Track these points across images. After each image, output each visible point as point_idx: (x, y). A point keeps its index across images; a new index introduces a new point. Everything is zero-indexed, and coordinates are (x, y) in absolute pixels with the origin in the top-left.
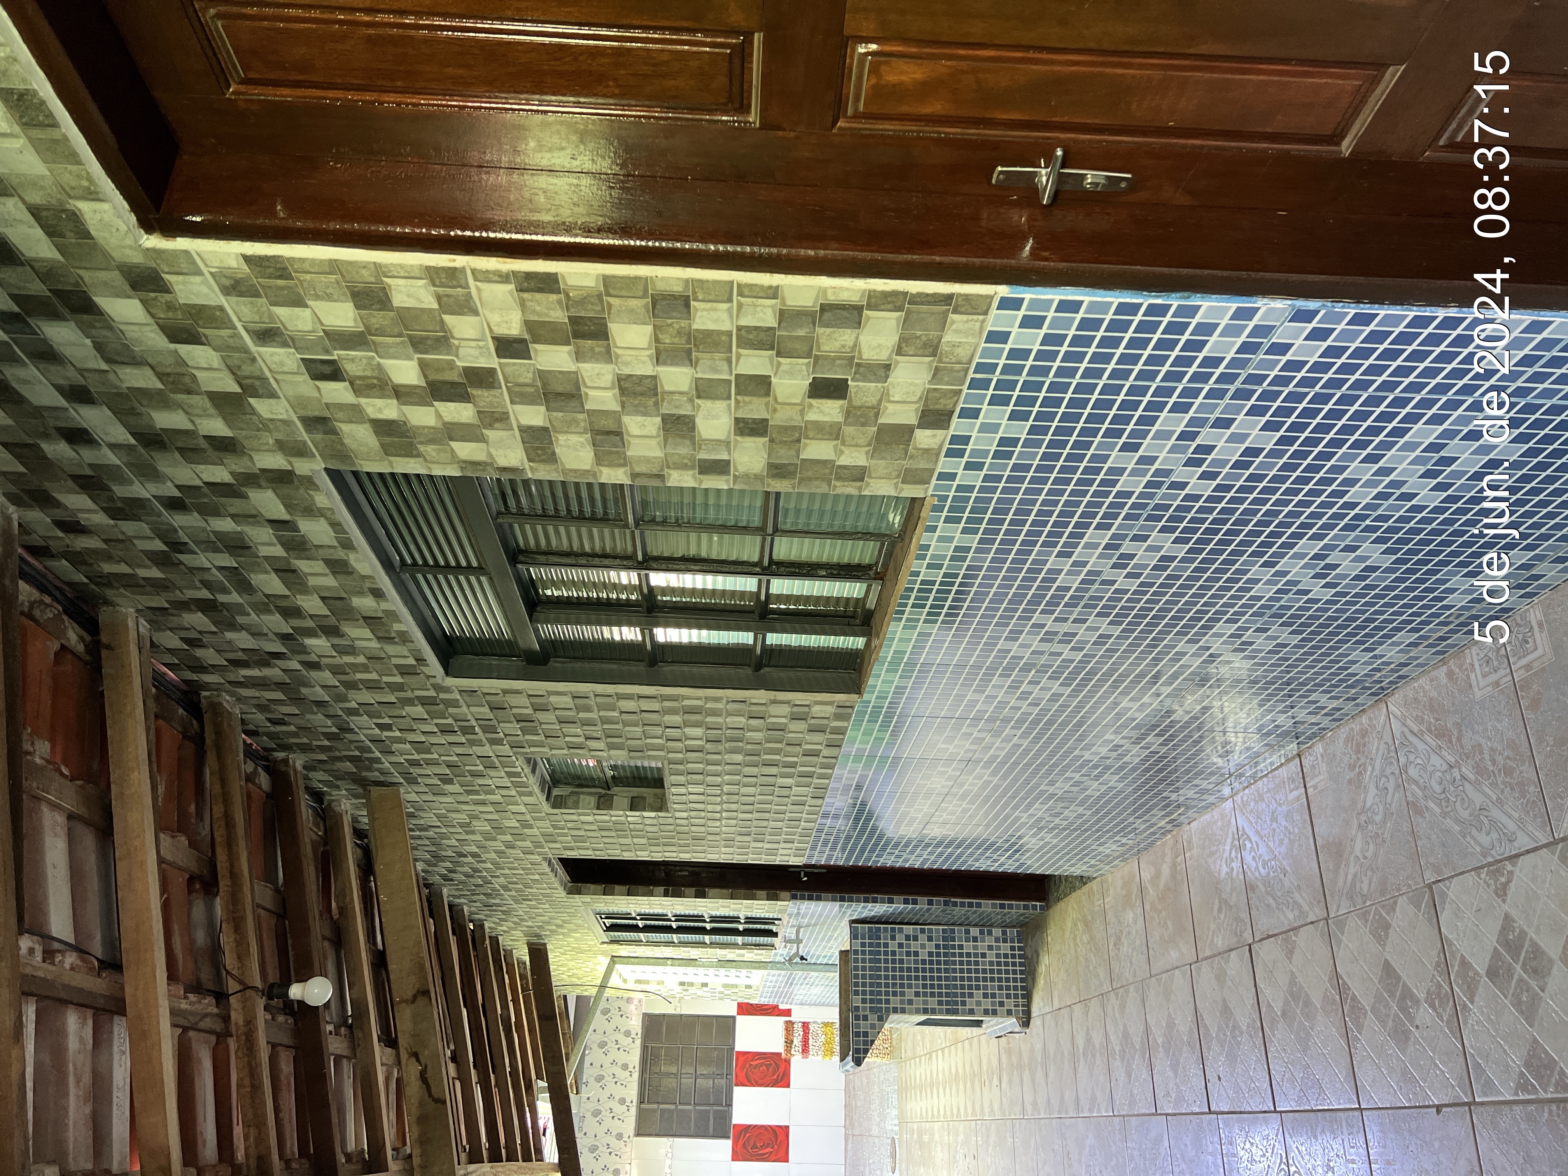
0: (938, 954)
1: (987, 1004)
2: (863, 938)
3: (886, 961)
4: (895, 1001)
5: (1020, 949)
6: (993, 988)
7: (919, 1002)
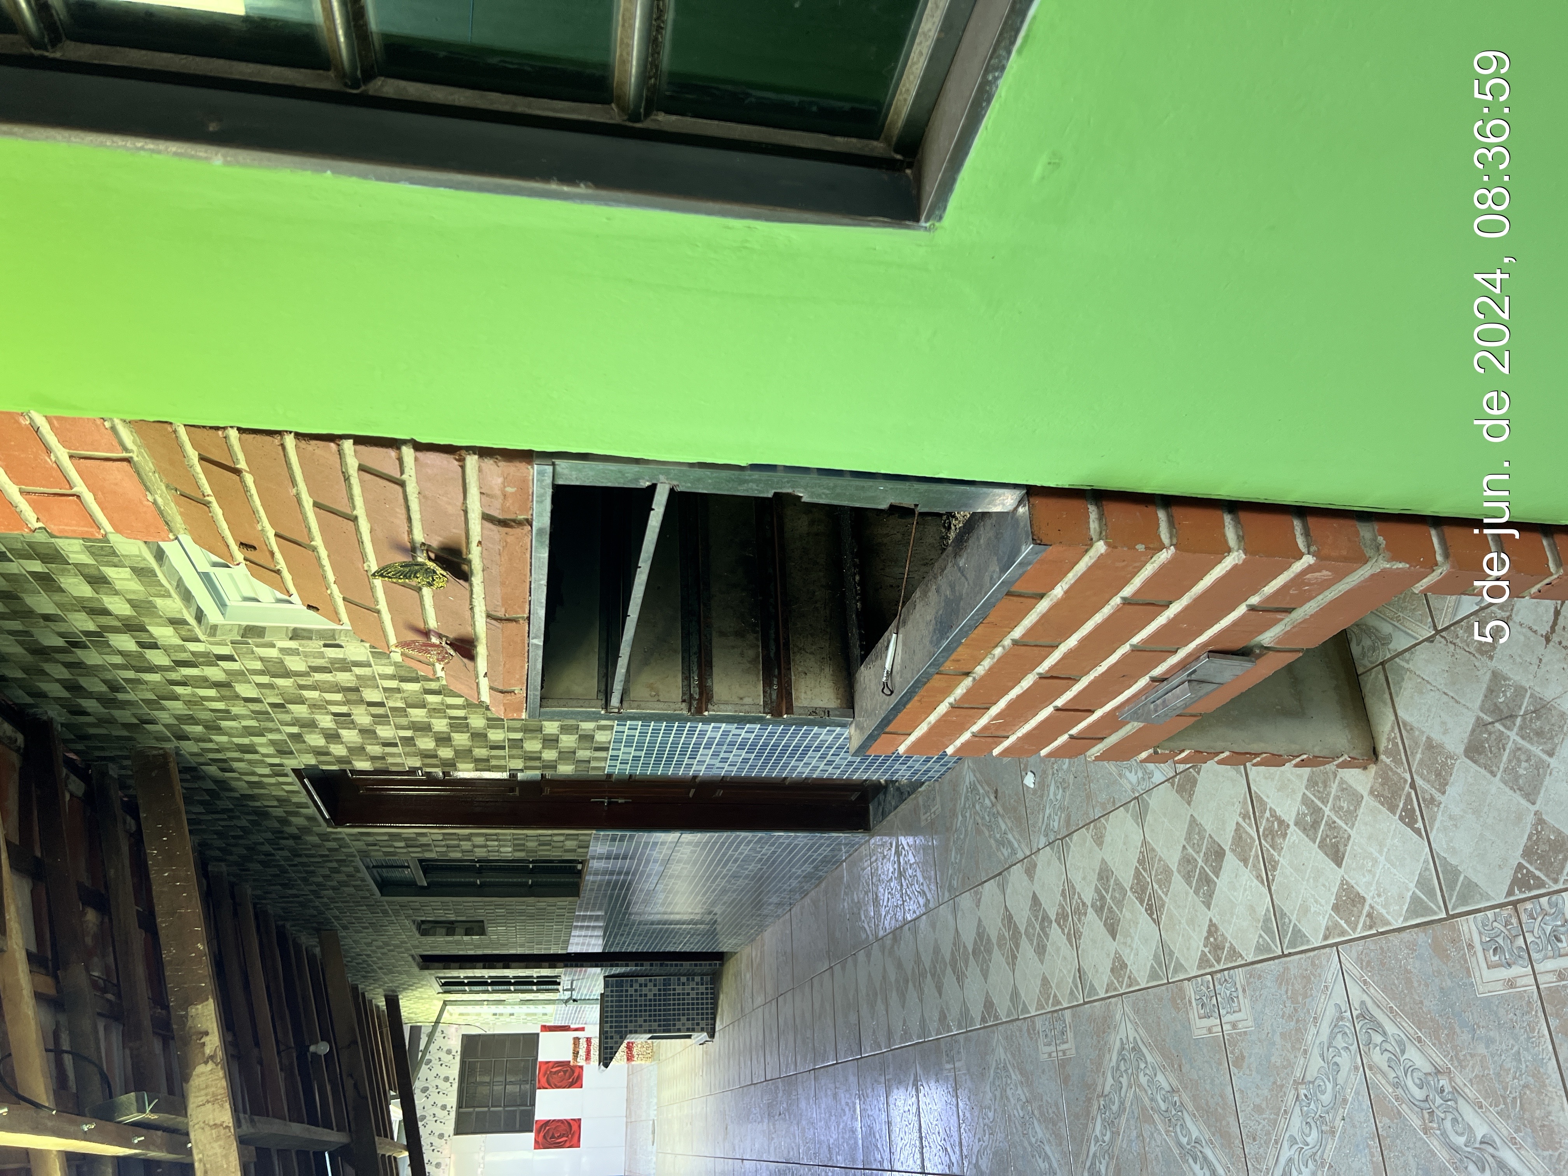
0: (660, 995)
1: (689, 1024)
2: (612, 987)
3: (626, 1001)
4: (631, 1026)
5: (711, 989)
6: (693, 1014)
7: (646, 1026)
